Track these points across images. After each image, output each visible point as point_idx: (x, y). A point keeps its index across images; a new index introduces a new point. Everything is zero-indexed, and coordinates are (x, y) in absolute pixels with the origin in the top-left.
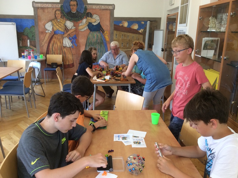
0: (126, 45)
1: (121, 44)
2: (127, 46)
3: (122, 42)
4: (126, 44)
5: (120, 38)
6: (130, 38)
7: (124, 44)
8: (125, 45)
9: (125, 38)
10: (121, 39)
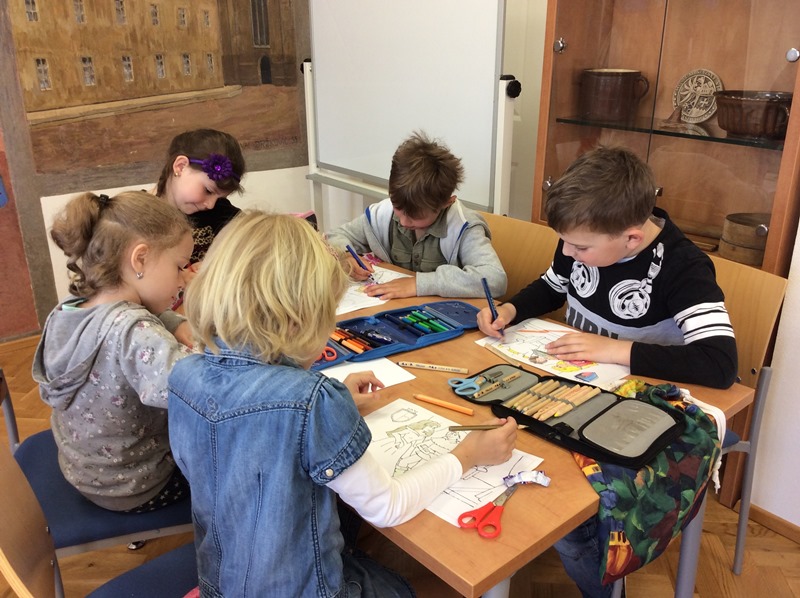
0: (114, 70)
1: (80, 65)
2: (122, 77)
3: (88, 54)
4: (117, 62)
5: (59, 21)
6: (137, 22)
7: (97, 67)
8: (106, 71)
9: (102, 22)
10: (68, 26)
